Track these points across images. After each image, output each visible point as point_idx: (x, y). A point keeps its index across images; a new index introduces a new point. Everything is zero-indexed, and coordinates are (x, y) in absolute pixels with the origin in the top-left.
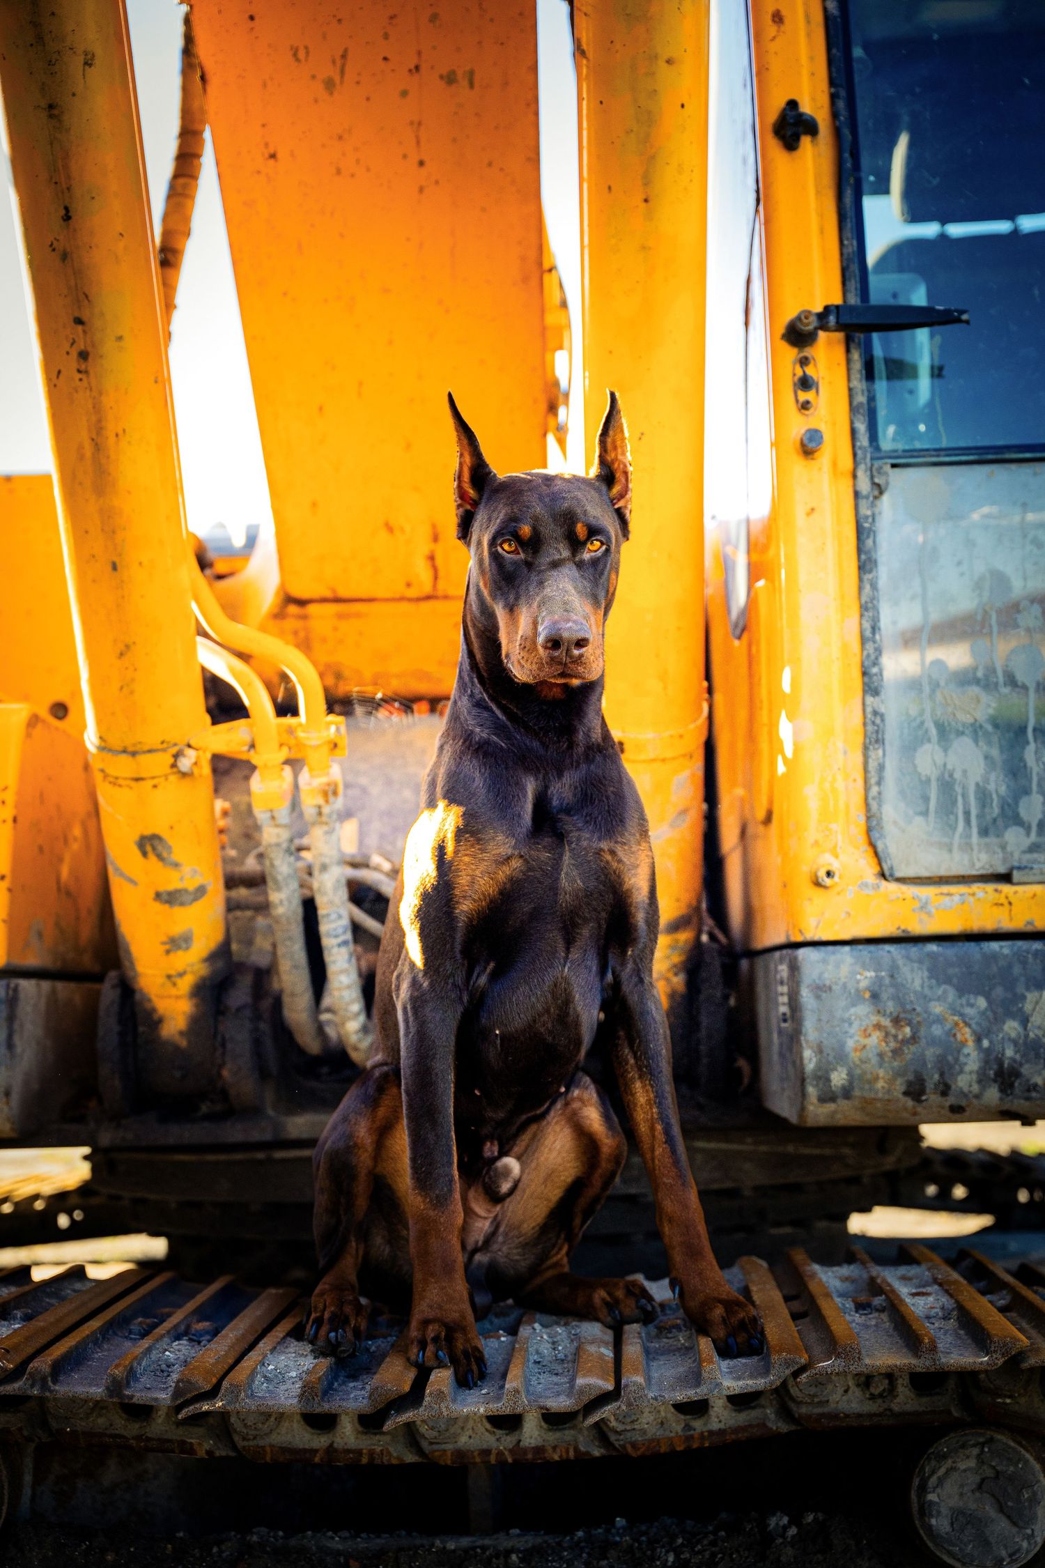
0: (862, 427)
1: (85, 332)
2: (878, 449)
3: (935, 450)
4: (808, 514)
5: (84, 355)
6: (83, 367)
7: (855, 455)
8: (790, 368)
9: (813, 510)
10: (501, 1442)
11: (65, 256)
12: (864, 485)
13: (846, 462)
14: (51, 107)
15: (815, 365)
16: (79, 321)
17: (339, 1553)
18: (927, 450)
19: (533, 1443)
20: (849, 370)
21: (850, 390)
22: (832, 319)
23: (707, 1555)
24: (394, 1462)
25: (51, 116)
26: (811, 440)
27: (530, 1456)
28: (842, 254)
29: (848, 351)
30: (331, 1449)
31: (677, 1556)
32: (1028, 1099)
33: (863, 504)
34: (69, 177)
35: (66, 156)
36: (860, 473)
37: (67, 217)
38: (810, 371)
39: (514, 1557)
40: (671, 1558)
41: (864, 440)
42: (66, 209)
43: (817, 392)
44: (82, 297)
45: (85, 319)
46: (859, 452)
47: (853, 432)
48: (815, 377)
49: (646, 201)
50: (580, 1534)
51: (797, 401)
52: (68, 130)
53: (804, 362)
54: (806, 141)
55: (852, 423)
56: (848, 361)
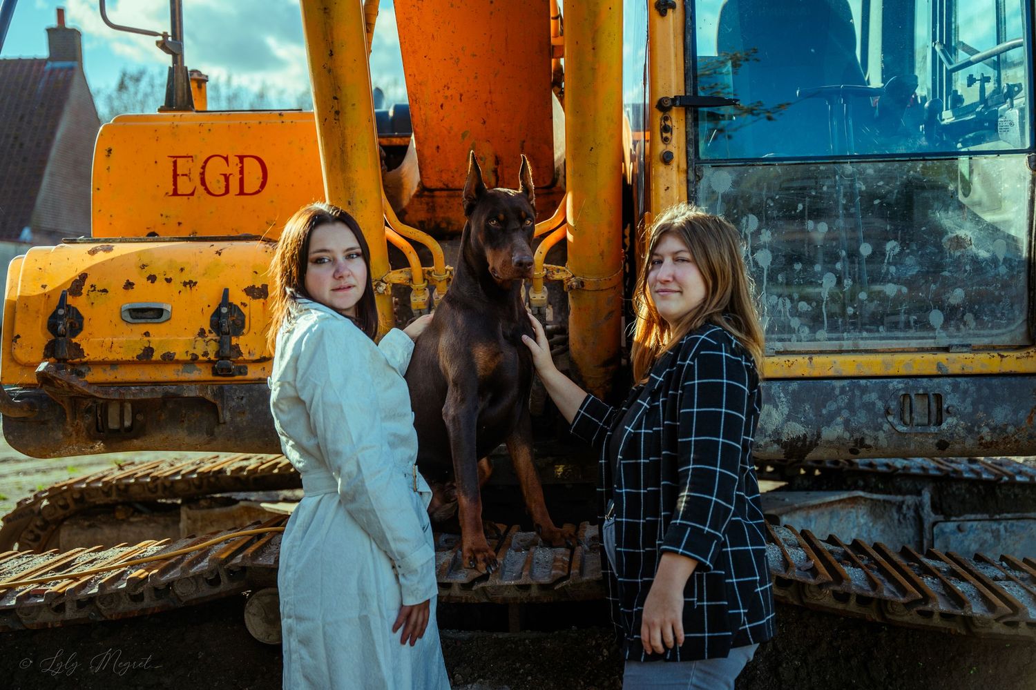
0: (691, 150)
1: (338, 103)
2: (699, 159)
3: (725, 160)
4: (666, 190)
5: (337, 113)
6: (337, 118)
7: (687, 163)
8: (659, 121)
9: (668, 188)
10: (522, 595)
11: (330, 71)
12: (692, 177)
13: (683, 166)
14: (325, 9)
15: (671, 121)
16: (335, 98)
17: (452, 639)
18: (721, 160)
19: (535, 595)
20: (686, 123)
21: (686, 132)
22: (678, 102)
23: (609, 641)
24: (476, 602)
25: (325, 13)
26: (667, 157)
27: (534, 600)
28: (685, 67)
29: (686, 114)
30: (449, 596)
31: (596, 642)
32: (757, 451)
33: (691, 185)
34: (332, 38)
35: (332, 29)
36: (690, 172)
37: (331, 55)
38: (668, 123)
39: (527, 641)
40: (594, 643)
41: (692, 157)
42: (331, 51)
43: (671, 133)
44: (337, 88)
45: (338, 97)
46: (690, 162)
47: (687, 152)
48: (671, 125)
49: (594, 49)
50: (557, 632)
51: (662, 137)
52: (332, 18)
53: (666, 119)
54: (670, 12)
55: (687, 148)
56: (686, 118)
